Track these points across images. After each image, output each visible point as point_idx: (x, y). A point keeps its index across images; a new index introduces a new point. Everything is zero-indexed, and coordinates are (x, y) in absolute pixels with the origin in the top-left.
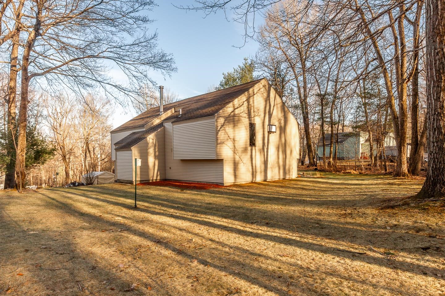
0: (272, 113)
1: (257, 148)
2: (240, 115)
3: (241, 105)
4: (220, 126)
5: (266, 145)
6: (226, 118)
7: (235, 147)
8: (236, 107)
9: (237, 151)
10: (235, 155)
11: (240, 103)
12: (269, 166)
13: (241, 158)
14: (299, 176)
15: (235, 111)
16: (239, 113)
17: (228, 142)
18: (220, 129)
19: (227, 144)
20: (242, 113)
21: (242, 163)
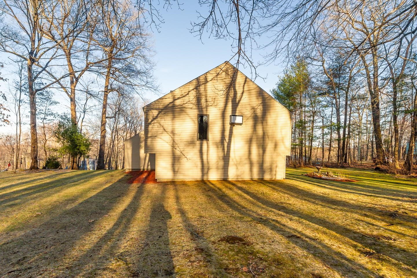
0: (239, 102)
1: (210, 142)
2: (184, 106)
3: (184, 95)
4: (152, 119)
5: (227, 139)
6: (160, 110)
7: (174, 141)
8: (177, 98)
9: (177, 146)
10: (175, 149)
11: (183, 93)
12: (231, 162)
13: (183, 153)
14: (289, 176)
15: (176, 102)
16: (182, 104)
17: (162, 136)
18: (151, 122)
19: (162, 138)
20: (186, 104)
21: (186, 158)
